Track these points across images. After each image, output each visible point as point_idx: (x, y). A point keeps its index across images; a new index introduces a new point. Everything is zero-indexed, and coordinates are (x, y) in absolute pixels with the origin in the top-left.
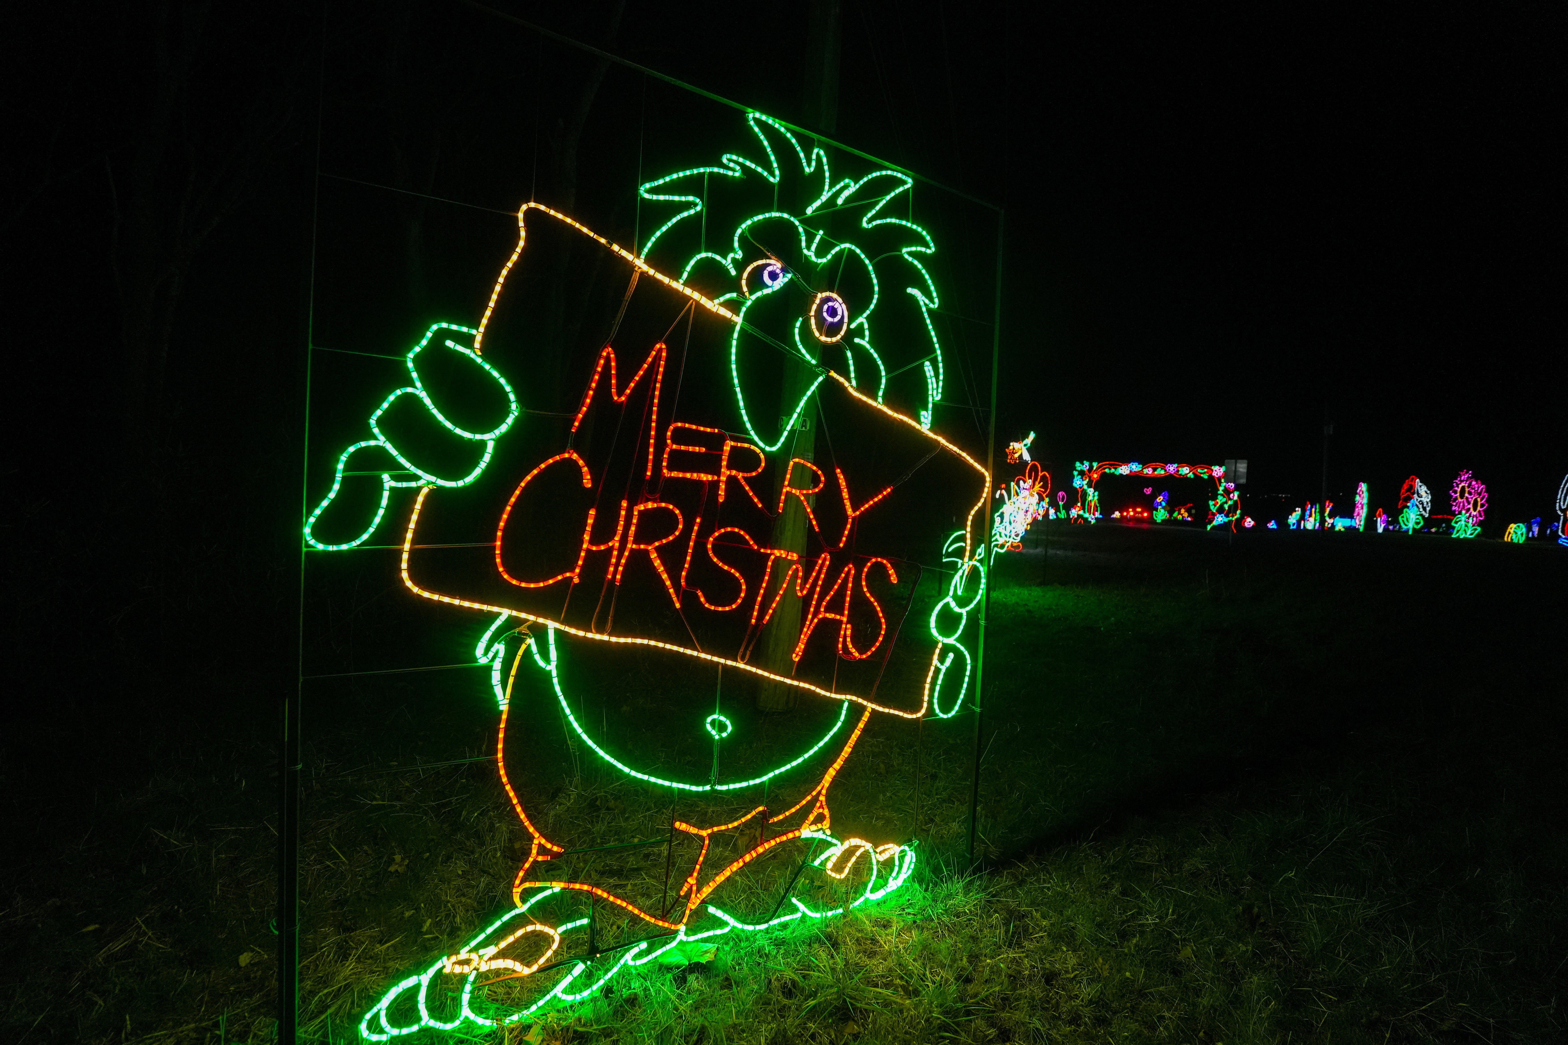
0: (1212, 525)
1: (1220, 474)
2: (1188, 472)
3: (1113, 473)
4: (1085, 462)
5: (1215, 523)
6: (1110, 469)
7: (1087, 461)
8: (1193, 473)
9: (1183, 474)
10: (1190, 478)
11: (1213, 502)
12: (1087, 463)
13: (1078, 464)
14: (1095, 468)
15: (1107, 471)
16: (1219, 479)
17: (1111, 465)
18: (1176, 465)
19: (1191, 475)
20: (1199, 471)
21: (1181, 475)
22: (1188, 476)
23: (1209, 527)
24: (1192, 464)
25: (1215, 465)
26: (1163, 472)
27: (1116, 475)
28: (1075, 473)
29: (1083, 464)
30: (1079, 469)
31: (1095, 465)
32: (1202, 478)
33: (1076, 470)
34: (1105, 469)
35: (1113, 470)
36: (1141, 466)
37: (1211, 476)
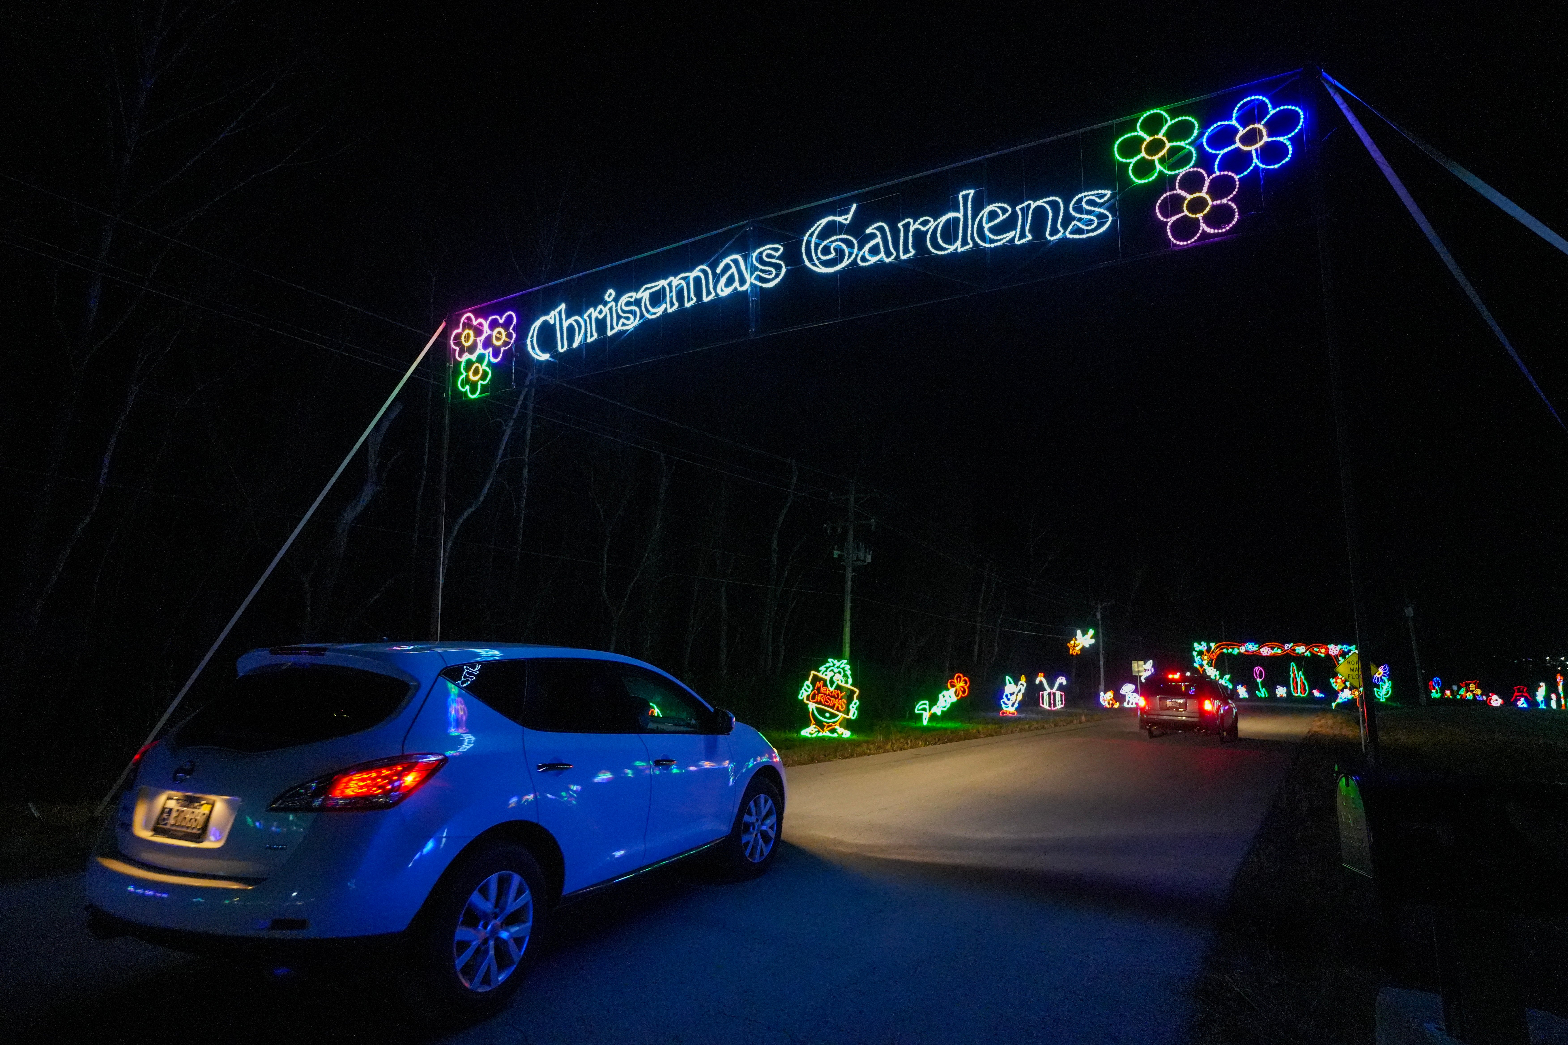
0: (1336, 703)
1: (1336, 652)
2: (1304, 650)
3: (1231, 653)
4: (1203, 643)
5: (1339, 701)
6: (1228, 649)
7: (1205, 642)
8: (1310, 652)
9: (1300, 653)
10: (1307, 656)
11: (1334, 680)
12: (1204, 644)
13: (1196, 645)
14: (1212, 649)
15: (1225, 651)
16: (1337, 657)
17: (1228, 645)
18: (1292, 644)
19: (1308, 654)
20: (1316, 649)
21: (1298, 654)
22: (1305, 654)
23: (1334, 705)
24: (1308, 643)
25: (1331, 644)
26: (1279, 651)
27: (1234, 655)
28: (1195, 653)
29: (1201, 645)
30: (1197, 649)
31: (1213, 645)
32: (1320, 656)
33: (1196, 651)
34: (1222, 649)
35: (1230, 650)
36: (1257, 645)
37: (1328, 656)
